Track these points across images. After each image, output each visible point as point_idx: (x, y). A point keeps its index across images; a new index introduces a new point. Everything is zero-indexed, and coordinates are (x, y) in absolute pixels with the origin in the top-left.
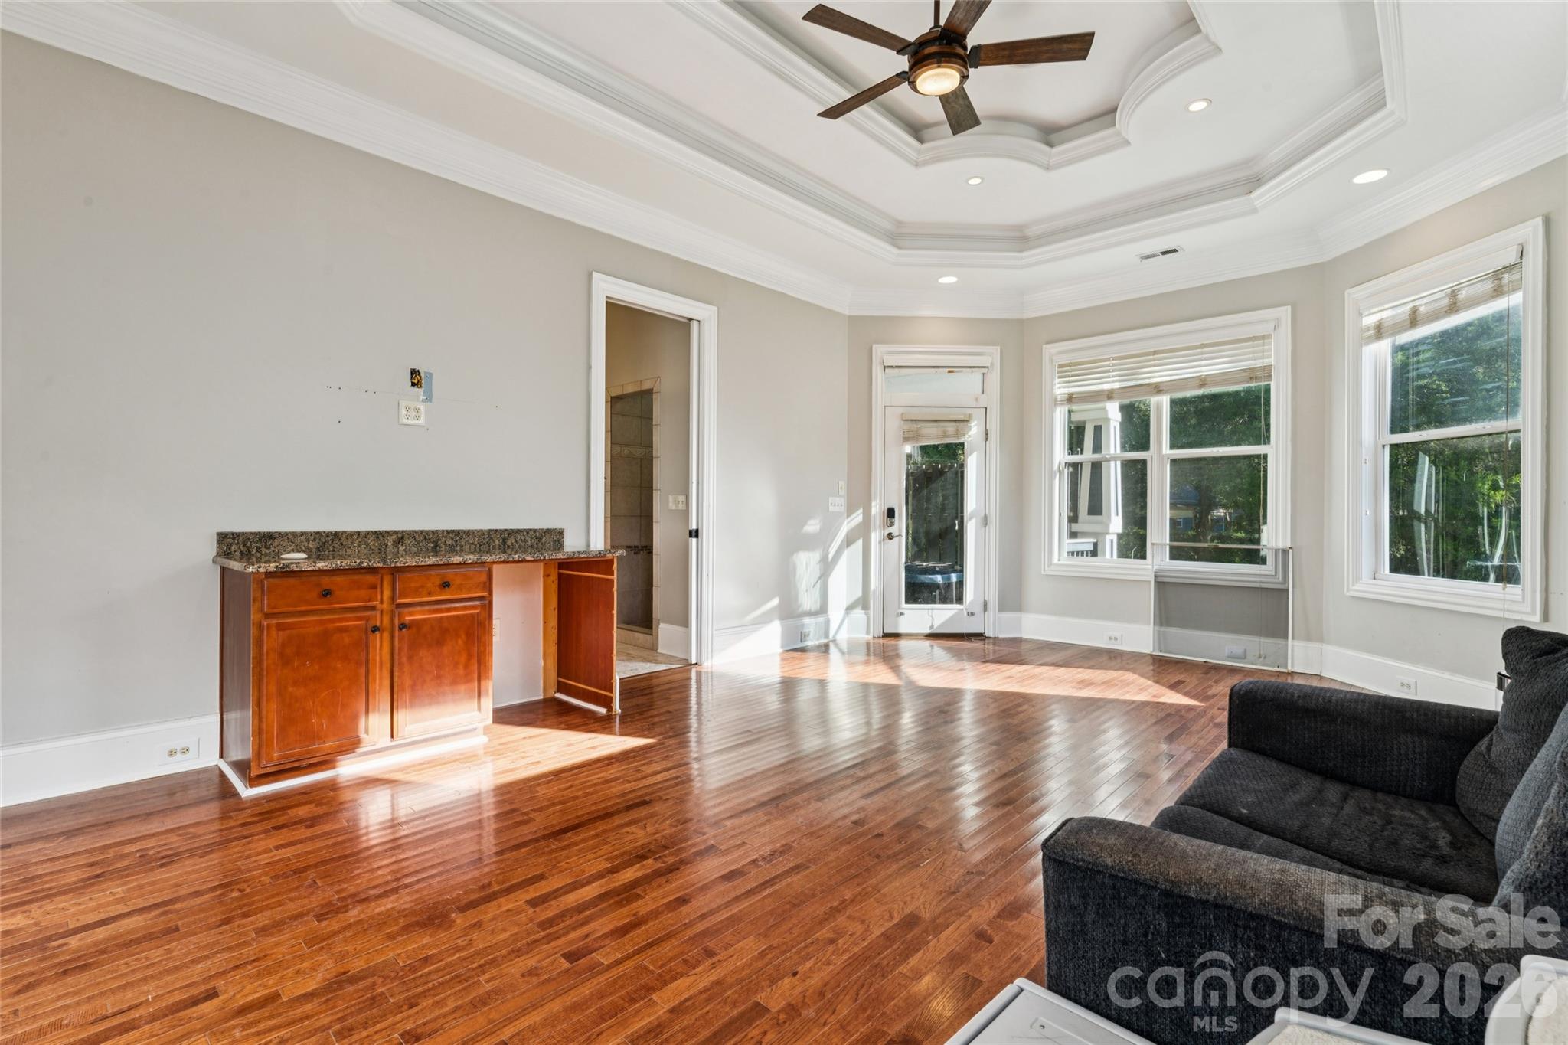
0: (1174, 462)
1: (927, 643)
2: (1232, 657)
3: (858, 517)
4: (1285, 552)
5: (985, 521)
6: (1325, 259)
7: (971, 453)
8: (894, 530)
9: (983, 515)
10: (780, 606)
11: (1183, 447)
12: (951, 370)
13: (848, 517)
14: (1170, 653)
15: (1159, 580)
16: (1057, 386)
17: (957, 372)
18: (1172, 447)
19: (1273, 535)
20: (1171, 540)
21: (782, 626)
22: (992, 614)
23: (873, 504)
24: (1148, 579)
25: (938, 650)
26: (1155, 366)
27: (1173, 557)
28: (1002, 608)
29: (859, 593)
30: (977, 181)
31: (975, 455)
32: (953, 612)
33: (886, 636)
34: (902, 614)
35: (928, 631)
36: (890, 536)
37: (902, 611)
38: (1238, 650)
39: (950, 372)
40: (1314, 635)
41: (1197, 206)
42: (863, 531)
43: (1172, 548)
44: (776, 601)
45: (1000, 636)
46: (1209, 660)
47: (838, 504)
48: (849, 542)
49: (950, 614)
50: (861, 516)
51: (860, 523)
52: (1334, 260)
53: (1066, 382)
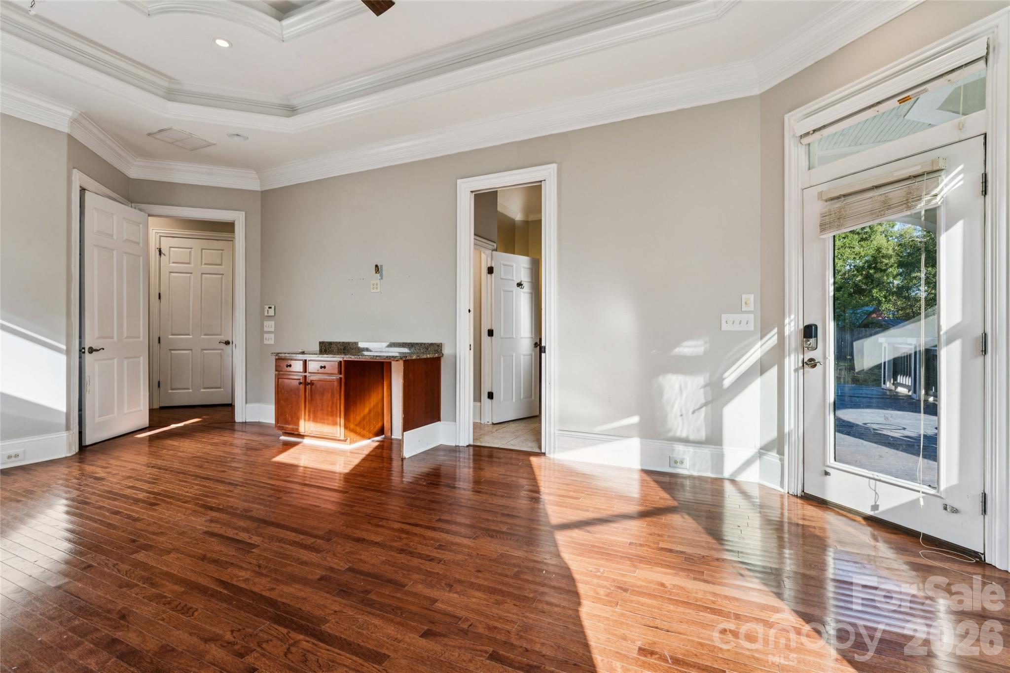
3: (772, 339)
8: (816, 355)
10: (640, 424)
13: (762, 338)
21: (642, 445)
23: (787, 321)
29: (774, 435)
33: (807, 498)
34: (827, 473)
35: (869, 512)
36: (812, 363)
37: (828, 470)
42: (776, 356)
44: (635, 419)
47: (748, 321)
48: (762, 367)
50: (776, 336)
51: (776, 345)
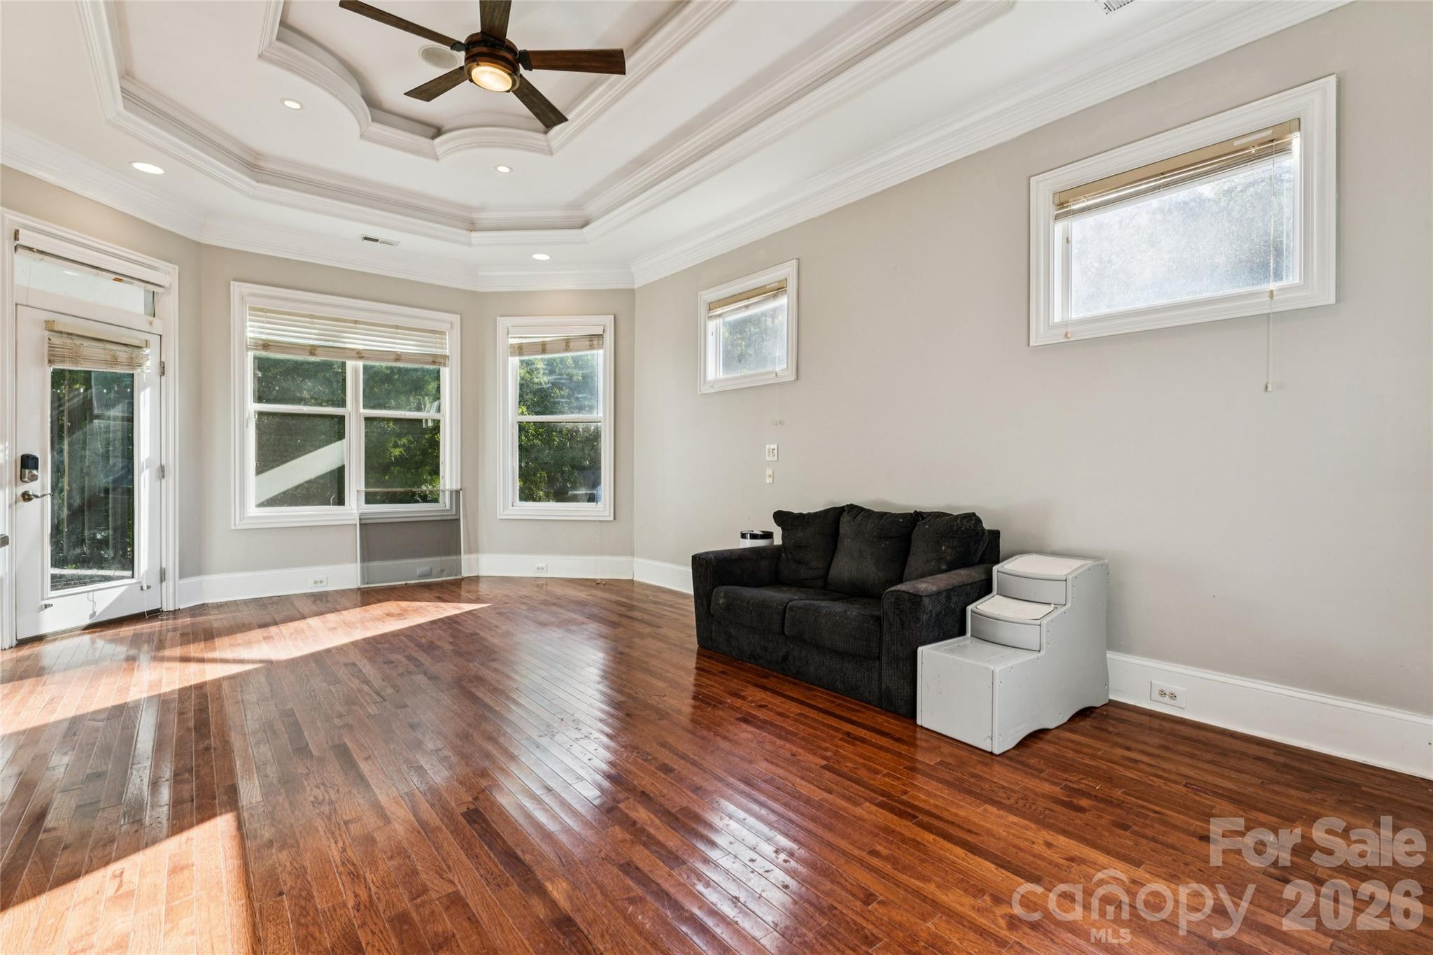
0: (367, 419)
1: (87, 638)
2: (421, 576)
4: (458, 492)
5: (162, 471)
6: (480, 290)
7: (144, 388)
8: (34, 487)
9: (159, 465)
11: (373, 407)
12: (119, 277)
14: (372, 583)
15: (363, 522)
16: (249, 329)
17: (127, 282)
18: (364, 408)
19: (449, 478)
20: (366, 487)
22: (171, 584)
24: (354, 522)
25: (102, 644)
26: (356, 333)
27: (367, 502)
28: (182, 575)
30: (296, 106)
31: (148, 390)
32: (123, 589)
33: (23, 642)
34: (45, 606)
35: (88, 622)
36: (26, 497)
37: (48, 602)
38: (425, 569)
39: (116, 280)
40: (474, 549)
41: (426, 220)
43: (367, 494)
45: (181, 607)
46: (408, 582)
49: (116, 593)
52: (487, 294)
53: (259, 327)
